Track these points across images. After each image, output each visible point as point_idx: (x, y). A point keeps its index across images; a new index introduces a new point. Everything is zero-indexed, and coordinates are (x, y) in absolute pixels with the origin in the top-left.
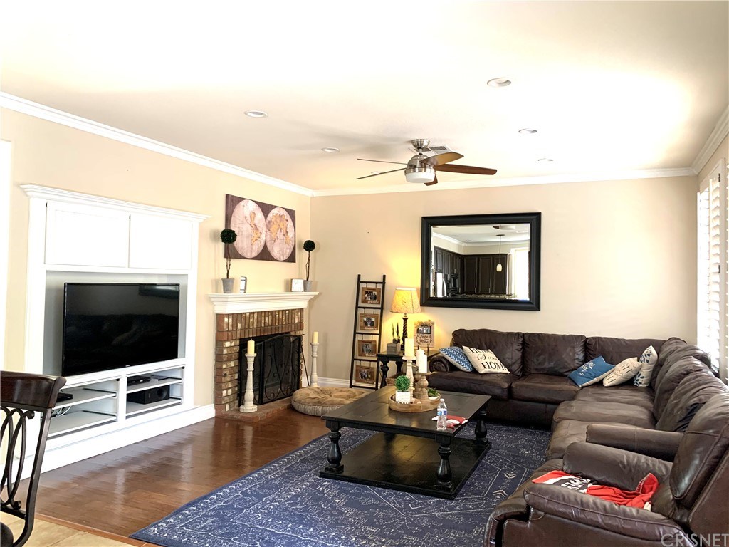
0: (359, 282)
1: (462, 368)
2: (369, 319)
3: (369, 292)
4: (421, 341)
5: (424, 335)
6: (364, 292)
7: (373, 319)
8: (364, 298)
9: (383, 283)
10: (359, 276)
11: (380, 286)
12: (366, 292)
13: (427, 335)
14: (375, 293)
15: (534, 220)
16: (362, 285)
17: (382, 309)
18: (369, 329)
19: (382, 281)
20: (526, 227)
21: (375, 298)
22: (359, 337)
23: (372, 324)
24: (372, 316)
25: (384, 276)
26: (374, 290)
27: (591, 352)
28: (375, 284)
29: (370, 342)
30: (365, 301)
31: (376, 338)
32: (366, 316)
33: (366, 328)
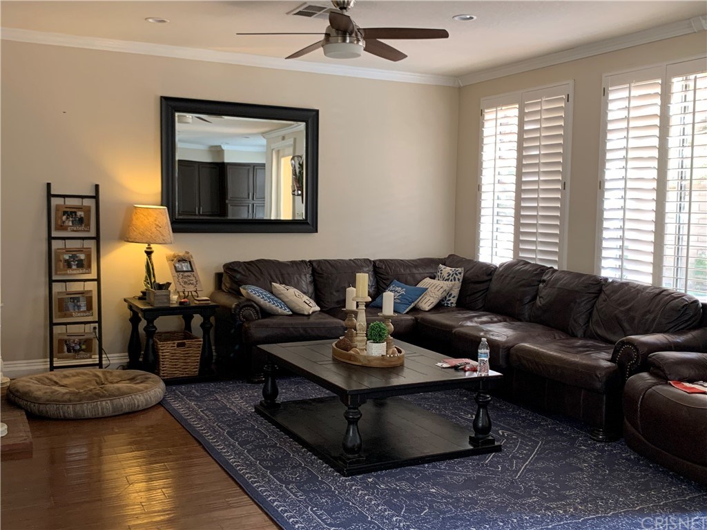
0: (50, 195)
1: (280, 311)
2: (74, 257)
3: (70, 213)
4: (185, 283)
5: (186, 274)
6: (60, 213)
7: (82, 257)
8: (59, 223)
9: (96, 197)
10: (49, 185)
11: (90, 203)
12: (65, 213)
13: (189, 274)
14: (80, 214)
15: (309, 118)
16: (55, 202)
17: (97, 238)
18: (75, 273)
19: (93, 194)
20: (302, 126)
21: (81, 220)
22: (57, 288)
23: (80, 264)
24: (80, 251)
25: (97, 187)
26: (80, 208)
27: (382, 276)
28: (80, 199)
29: (82, 293)
30: (62, 227)
31: (91, 286)
32: (68, 251)
33: (69, 271)
